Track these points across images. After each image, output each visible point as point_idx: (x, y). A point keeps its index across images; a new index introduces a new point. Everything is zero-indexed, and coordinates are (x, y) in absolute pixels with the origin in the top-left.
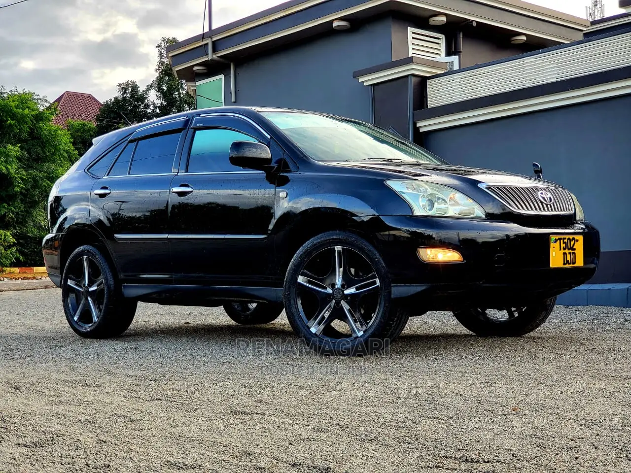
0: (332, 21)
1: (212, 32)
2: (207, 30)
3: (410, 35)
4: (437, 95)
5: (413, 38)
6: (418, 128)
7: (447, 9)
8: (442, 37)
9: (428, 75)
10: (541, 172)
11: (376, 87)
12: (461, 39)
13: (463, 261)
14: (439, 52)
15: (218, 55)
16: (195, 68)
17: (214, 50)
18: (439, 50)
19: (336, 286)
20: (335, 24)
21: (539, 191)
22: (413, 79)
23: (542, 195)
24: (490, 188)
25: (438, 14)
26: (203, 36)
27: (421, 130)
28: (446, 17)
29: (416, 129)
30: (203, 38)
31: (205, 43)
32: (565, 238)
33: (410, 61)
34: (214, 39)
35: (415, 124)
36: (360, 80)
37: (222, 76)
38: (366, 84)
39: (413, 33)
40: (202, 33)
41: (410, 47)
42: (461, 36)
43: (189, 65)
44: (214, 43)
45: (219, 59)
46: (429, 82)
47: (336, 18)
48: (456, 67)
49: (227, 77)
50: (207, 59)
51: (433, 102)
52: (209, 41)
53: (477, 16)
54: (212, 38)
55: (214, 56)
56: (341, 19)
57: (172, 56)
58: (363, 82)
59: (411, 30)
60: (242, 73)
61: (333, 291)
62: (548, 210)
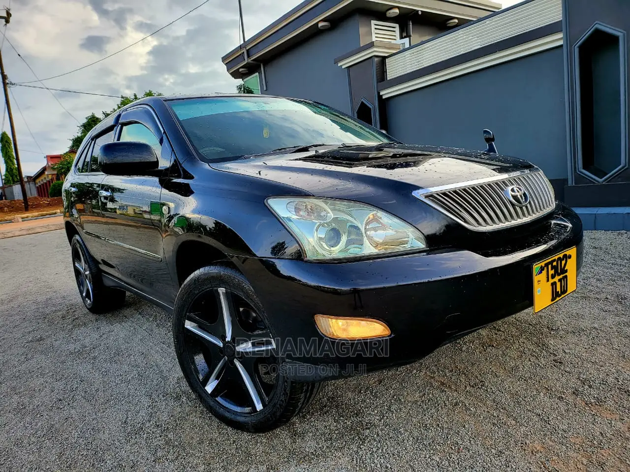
0: (317, 23)
1: (246, 43)
2: (242, 42)
3: (373, 27)
4: (394, 70)
5: (376, 29)
6: (382, 96)
7: (399, 2)
8: (397, 26)
9: (386, 55)
10: (493, 140)
11: (350, 68)
12: (411, 25)
13: (390, 335)
14: (395, 38)
15: (252, 59)
16: (240, 70)
17: (249, 56)
18: (395, 36)
19: (227, 340)
20: (320, 25)
21: (507, 185)
22: (376, 59)
23: (513, 194)
24: (431, 196)
25: (393, 7)
26: (241, 47)
27: (384, 97)
28: (399, 10)
29: (380, 97)
30: (241, 48)
31: (242, 52)
32: (554, 260)
33: (372, 45)
34: (247, 49)
35: (379, 93)
36: (339, 65)
37: (257, 74)
38: (343, 67)
39: (375, 25)
40: (239, 45)
41: (374, 35)
42: (411, 23)
43: (236, 69)
44: (248, 51)
45: (252, 62)
46: (387, 60)
47: (319, 20)
48: (407, 46)
49: (260, 73)
50: (245, 63)
51: (391, 75)
52: (244, 50)
53: (422, 7)
54: (246, 48)
55: (250, 60)
56: (323, 20)
57: (227, 63)
58: (341, 66)
59: (373, 22)
60: (269, 69)
61: (224, 345)
62: (524, 215)
